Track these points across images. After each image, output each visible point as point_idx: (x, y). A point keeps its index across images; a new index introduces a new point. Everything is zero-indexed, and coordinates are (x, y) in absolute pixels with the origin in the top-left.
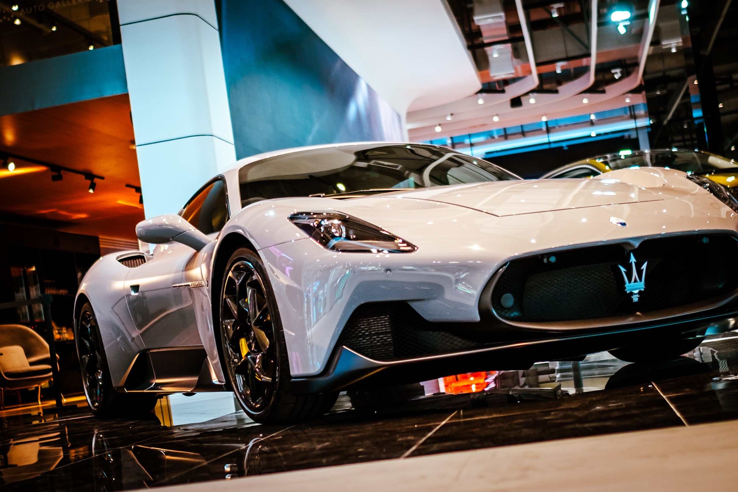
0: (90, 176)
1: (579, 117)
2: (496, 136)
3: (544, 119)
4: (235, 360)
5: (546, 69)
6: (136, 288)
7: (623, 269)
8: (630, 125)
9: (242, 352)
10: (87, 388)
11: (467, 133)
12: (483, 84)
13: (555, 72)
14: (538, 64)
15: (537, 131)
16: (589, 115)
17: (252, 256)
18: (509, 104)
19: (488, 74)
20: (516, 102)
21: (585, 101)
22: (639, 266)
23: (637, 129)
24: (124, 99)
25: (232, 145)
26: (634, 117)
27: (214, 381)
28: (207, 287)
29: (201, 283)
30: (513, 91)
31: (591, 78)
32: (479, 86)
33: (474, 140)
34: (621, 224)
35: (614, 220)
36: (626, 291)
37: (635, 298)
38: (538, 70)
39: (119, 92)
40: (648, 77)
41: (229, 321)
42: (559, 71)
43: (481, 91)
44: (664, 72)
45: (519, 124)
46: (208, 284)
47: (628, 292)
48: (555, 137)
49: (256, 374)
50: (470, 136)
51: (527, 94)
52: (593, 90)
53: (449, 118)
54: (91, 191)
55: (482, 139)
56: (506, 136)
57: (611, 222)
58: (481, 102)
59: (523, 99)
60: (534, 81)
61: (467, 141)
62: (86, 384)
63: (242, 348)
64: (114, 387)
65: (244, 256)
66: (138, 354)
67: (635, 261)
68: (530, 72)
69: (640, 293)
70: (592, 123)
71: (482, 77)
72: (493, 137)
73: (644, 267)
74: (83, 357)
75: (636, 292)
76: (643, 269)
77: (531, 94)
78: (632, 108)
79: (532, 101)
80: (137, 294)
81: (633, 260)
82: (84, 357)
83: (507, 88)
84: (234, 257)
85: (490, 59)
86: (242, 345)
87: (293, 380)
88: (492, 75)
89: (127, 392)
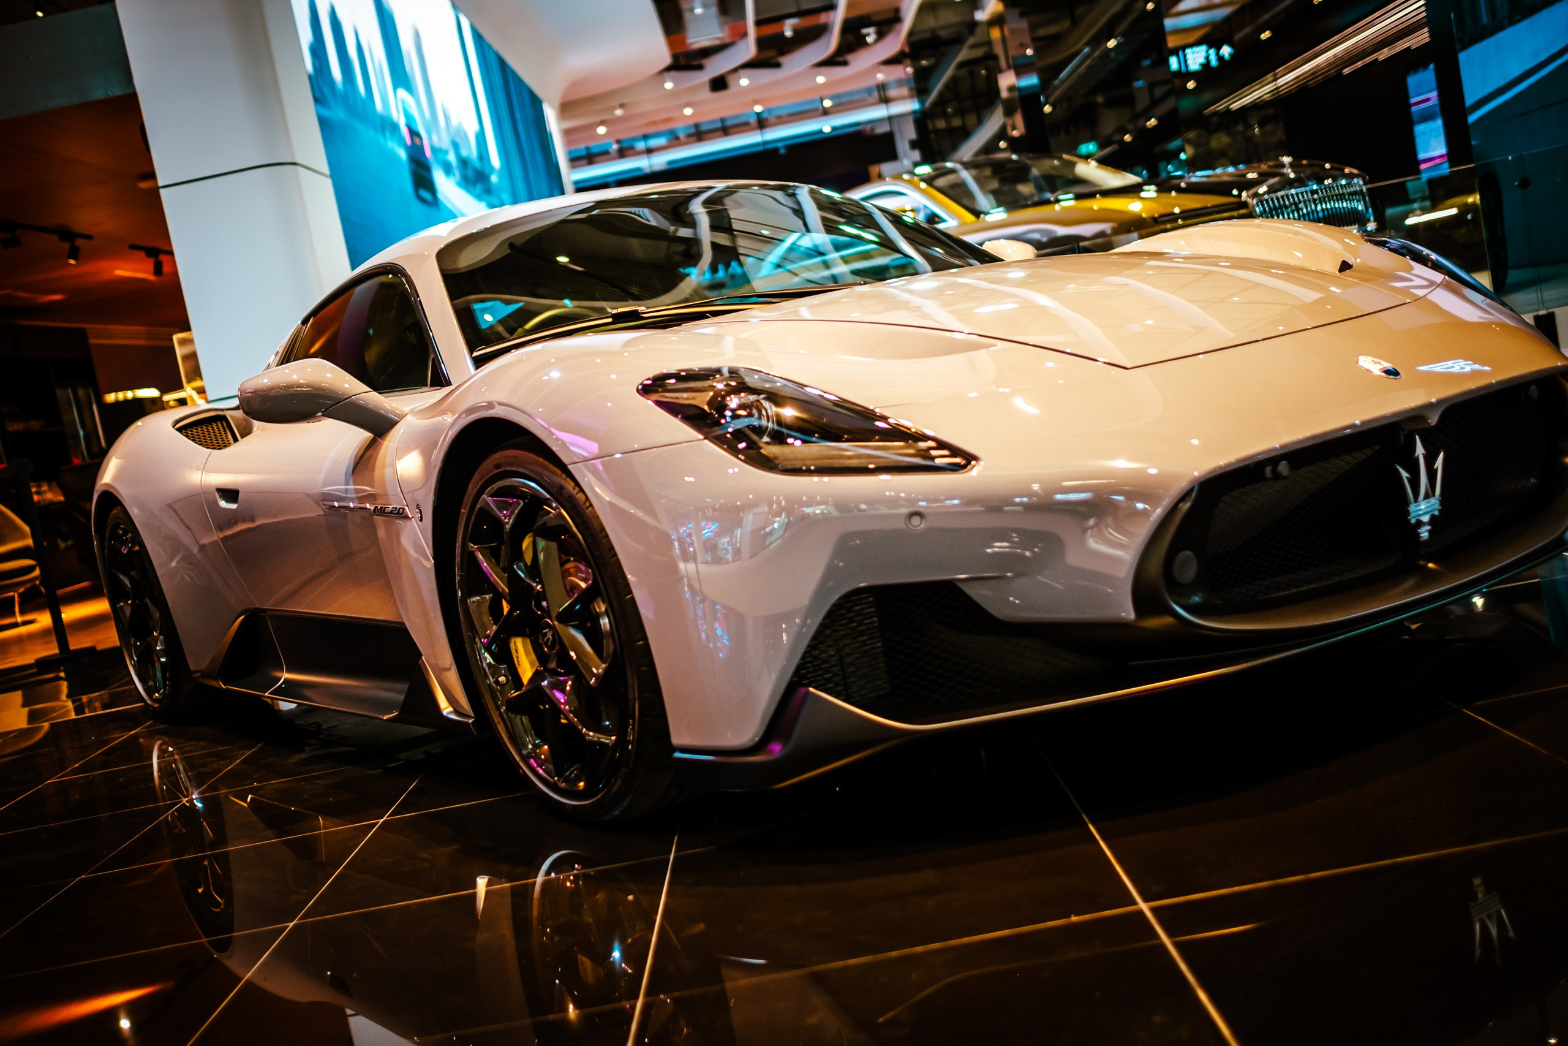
0: (68, 235)
1: (804, 103)
2: (682, 135)
3: (758, 109)
4: (500, 679)
5: (770, 30)
6: (230, 494)
7: (1405, 474)
8: (880, 112)
9: (519, 664)
10: (134, 666)
11: (641, 132)
12: (675, 57)
13: (782, 33)
14: (759, 23)
15: (742, 127)
16: (819, 101)
17: (545, 472)
18: (707, 88)
19: (683, 40)
20: (719, 84)
21: (821, 80)
22: (1430, 460)
23: (890, 119)
24: (129, 104)
25: (323, 178)
26: (886, 100)
27: (445, 713)
28: (420, 522)
29: (401, 510)
30: (717, 66)
31: (833, 41)
32: (666, 59)
33: (654, 143)
34: (1388, 372)
35: (1374, 366)
36: (1410, 520)
37: (1424, 533)
38: (758, 32)
39: (118, 91)
40: (915, 38)
41: (478, 598)
42: (788, 33)
43: (669, 69)
44: (933, 31)
45: (717, 116)
46: (421, 517)
47: (1413, 521)
48: (773, 134)
49: (562, 716)
50: (646, 137)
51: (735, 70)
52: (832, 61)
53: (619, 112)
54: (72, 262)
55: (661, 141)
56: (699, 134)
57: (1368, 370)
58: (669, 85)
59: (731, 80)
60: (748, 49)
61: (641, 145)
62: (131, 658)
63: (517, 657)
64: (192, 669)
65: (521, 470)
66: (243, 617)
67: (1424, 452)
68: (745, 35)
69: (1433, 520)
70: (826, 112)
71: (671, 44)
72: (677, 138)
73: (1439, 464)
74: (118, 606)
75: (1426, 519)
76: (1437, 468)
77: (742, 72)
78: (882, 87)
79: (744, 82)
80: (234, 506)
81: (1420, 451)
82: (122, 606)
83: (706, 62)
84: (488, 466)
85: (687, 16)
86: (516, 650)
87: (677, 755)
88: (689, 41)
89: (224, 687)
